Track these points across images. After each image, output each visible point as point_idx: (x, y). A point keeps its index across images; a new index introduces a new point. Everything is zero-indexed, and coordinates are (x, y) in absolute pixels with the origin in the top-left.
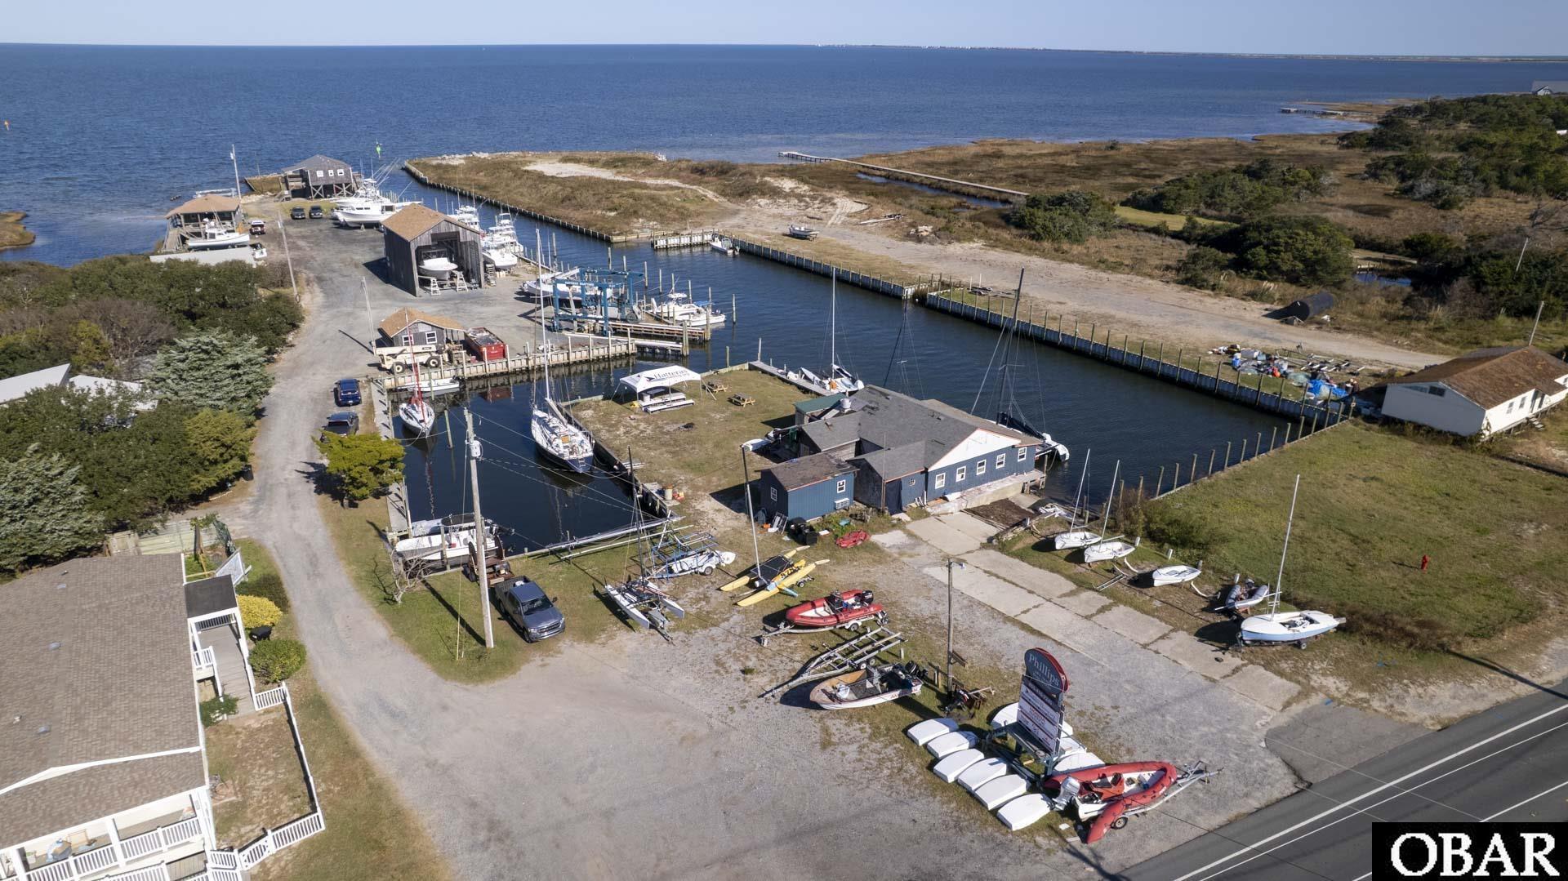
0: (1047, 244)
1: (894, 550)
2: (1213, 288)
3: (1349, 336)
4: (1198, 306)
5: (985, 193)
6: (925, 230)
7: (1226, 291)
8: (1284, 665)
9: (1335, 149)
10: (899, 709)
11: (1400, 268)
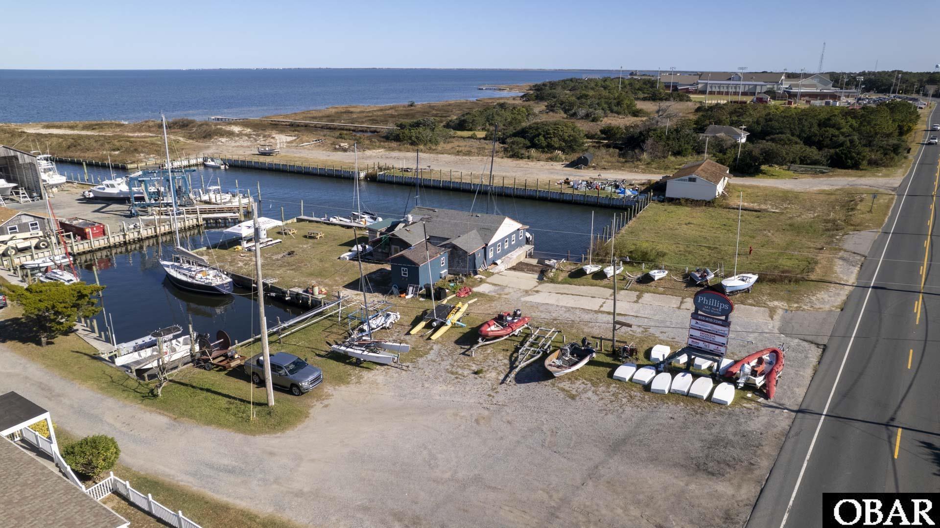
0: (421, 147)
1: (493, 294)
2: (529, 158)
3: (612, 171)
4: (526, 166)
5: (360, 129)
6: (345, 145)
7: (536, 159)
8: (750, 301)
9: (521, 102)
10: (592, 368)
11: (601, 144)
